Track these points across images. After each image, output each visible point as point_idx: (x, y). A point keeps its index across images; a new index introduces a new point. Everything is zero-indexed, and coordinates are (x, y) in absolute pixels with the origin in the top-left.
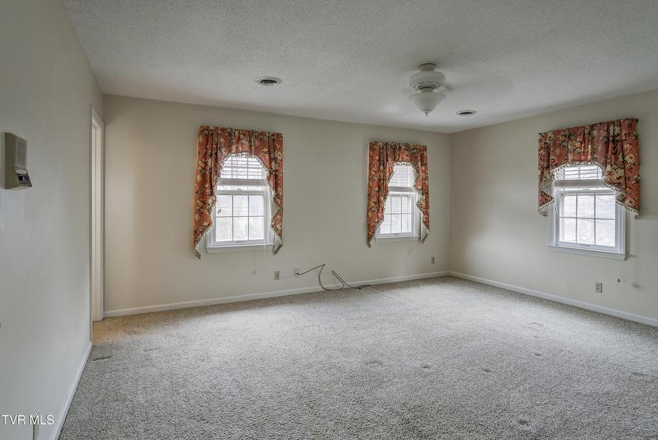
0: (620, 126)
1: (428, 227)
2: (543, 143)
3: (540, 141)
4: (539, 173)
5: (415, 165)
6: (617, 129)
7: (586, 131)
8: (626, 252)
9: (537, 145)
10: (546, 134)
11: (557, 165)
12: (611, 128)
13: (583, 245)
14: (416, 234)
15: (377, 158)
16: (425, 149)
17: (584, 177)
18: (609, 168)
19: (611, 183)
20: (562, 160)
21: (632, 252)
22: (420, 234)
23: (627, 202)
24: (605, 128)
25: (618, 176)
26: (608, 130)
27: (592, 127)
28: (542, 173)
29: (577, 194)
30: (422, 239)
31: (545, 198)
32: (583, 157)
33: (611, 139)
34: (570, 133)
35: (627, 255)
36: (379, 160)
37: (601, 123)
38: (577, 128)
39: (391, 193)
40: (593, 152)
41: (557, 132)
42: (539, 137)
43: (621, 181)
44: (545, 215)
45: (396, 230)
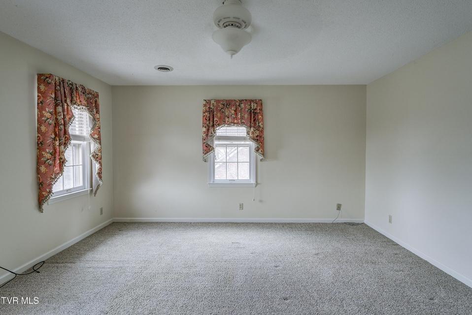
0: (257, 103)
1: (100, 177)
2: (207, 108)
3: (205, 105)
4: (204, 129)
5: (91, 111)
6: (255, 105)
7: (237, 103)
8: (256, 182)
9: (202, 109)
10: (210, 101)
11: (219, 125)
12: (252, 104)
13: (231, 180)
14: (88, 188)
15: (53, 96)
16: (97, 96)
17: (228, 134)
18: (252, 129)
19: (254, 139)
20: (222, 122)
21: (259, 182)
22: (91, 186)
23: (260, 151)
24: (249, 104)
25: (256, 135)
26: (250, 105)
27: (241, 101)
28: (208, 130)
29: (226, 146)
30: (93, 191)
31: (208, 149)
32: (236, 121)
33: (253, 111)
34: (228, 103)
35: (257, 184)
36: (56, 99)
37: (246, 100)
38: (232, 101)
39: (73, 142)
40: (242, 118)
41: (218, 101)
42: (205, 103)
43: (258, 138)
44: (205, 161)
45: (69, 185)
